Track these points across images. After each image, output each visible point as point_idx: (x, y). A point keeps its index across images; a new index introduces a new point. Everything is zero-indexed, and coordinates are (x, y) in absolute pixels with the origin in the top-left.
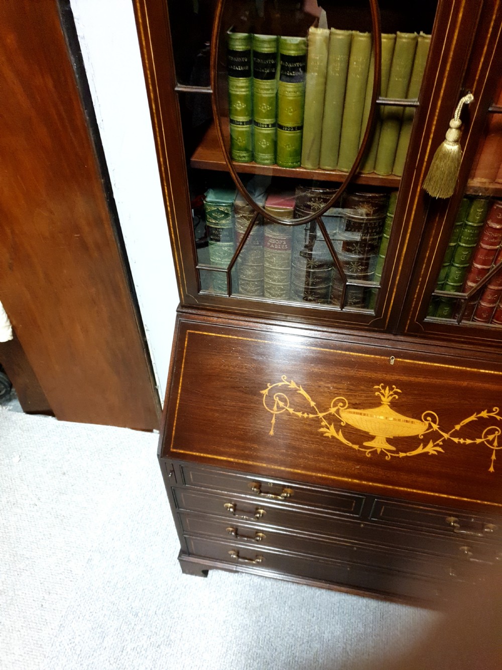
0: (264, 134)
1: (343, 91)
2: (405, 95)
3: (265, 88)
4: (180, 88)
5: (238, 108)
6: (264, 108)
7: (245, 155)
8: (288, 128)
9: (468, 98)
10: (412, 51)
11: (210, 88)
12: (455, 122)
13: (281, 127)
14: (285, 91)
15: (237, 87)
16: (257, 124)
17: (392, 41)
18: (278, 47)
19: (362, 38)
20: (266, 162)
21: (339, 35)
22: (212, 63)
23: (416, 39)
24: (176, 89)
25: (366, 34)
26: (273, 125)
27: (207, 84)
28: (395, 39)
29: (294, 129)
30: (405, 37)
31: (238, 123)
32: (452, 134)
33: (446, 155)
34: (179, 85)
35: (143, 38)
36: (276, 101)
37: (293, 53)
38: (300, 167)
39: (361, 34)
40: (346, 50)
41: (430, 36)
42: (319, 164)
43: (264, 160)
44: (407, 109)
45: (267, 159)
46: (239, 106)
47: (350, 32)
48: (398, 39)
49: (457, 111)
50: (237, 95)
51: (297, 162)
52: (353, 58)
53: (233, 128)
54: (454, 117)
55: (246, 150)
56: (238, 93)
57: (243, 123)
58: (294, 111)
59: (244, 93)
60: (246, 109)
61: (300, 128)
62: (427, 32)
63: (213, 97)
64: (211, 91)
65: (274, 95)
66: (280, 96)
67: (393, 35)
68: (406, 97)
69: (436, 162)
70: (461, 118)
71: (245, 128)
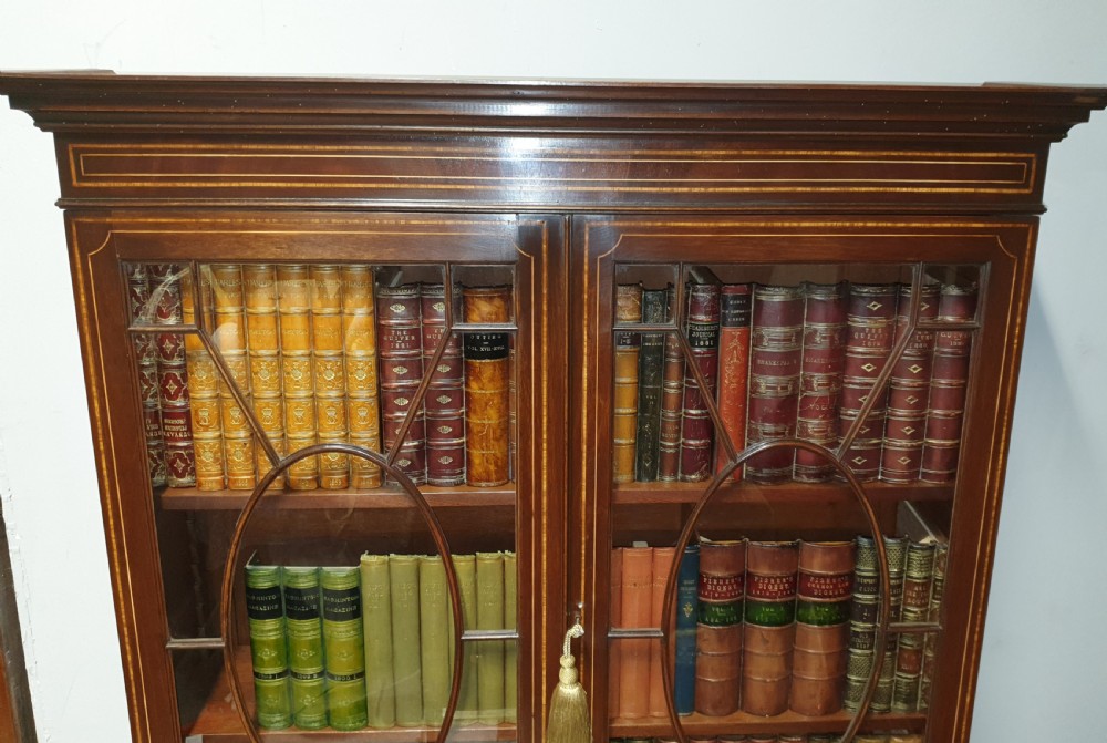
0: (307, 687)
1: (416, 622)
2: (501, 625)
3: (306, 630)
4: (176, 643)
5: (265, 658)
6: (304, 653)
7: (278, 719)
8: (344, 679)
9: (577, 630)
10: (499, 571)
11: (220, 639)
12: (567, 661)
13: (332, 677)
14: (332, 632)
15: (263, 632)
16: (295, 675)
17: (471, 564)
18: (318, 580)
19: (433, 563)
20: (313, 725)
21: (401, 561)
22: (223, 611)
23: (500, 558)
24: (168, 646)
25: (436, 558)
26: (321, 674)
27: (218, 635)
28: (475, 560)
29: (352, 677)
30: (488, 559)
31: (267, 677)
32: (567, 673)
33: (565, 702)
34: (173, 640)
35: (120, 589)
36: (322, 645)
37: (340, 587)
38: (366, 726)
39: (431, 559)
40: (413, 577)
41: (514, 555)
42: (395, 719)
43: (311, 722)
44: (508, 642)
45: (315, 722)
46: (267, 654)
47: (416, 556)
48: (478, 561)
49: (565, 646)
50: (264, 643)
51: (361, 721)
52: (422, 585)
53: (258, 683)
54: (563, 653)
55: (281, 712)
56: (264, 638)
57: (274, 676)
58: (349, 655)
59: (273, 638)
60: (278, 657)
61: (362, 675)
62: (513, 551)
63: (225, 652)
64: (223, 645)
65: (319, 636)
66: (326, 637)
67: (470, 557)
68: (504, 627)
69: (554, 711)
70: (572, 652)
71: (277, 682)
